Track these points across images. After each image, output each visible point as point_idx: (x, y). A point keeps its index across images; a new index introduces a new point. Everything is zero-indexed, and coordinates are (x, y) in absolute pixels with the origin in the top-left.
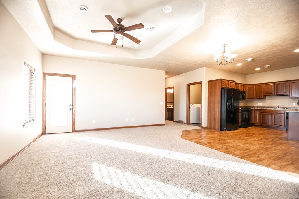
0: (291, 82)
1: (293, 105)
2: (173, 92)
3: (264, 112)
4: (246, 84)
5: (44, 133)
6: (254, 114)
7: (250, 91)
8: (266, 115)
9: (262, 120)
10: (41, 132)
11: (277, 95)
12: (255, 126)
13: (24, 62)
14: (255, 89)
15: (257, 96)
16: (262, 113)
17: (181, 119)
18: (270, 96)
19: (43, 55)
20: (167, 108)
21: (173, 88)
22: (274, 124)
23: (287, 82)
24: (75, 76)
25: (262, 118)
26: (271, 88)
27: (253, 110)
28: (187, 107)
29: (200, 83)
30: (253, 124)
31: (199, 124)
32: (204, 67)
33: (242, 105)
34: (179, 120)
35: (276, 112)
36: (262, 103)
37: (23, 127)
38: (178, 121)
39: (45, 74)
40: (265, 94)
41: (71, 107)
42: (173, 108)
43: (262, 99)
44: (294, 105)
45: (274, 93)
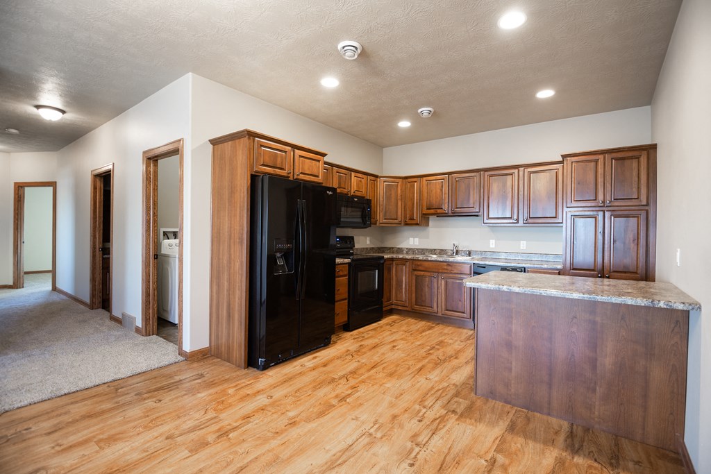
0: (487, 174)
1: (491, 246)
3: (420, 268)
4: (377, 176)
6: (396, 276)
7: (388, 198)
8: (425, 277)
9: (414, 295)
11: (455, 215)
12: (398, 312)
14: (399, 191)
15: (405, 217)
16: (416, 273)
18: (439, 215)
22: (444, 307)
23: (477, 174)
25: (414, 289)
26: (439, 191)
27: (392, 259)
28: (143, 255)
29: (178, 146)
30: (393, 307)
32: (189, 71)
33: (368, 242)
35: (449, 268)
36: (419, 238)
40: (425, 211)
43: (417, 224)
44: (494, 246)
45: (446, 205)
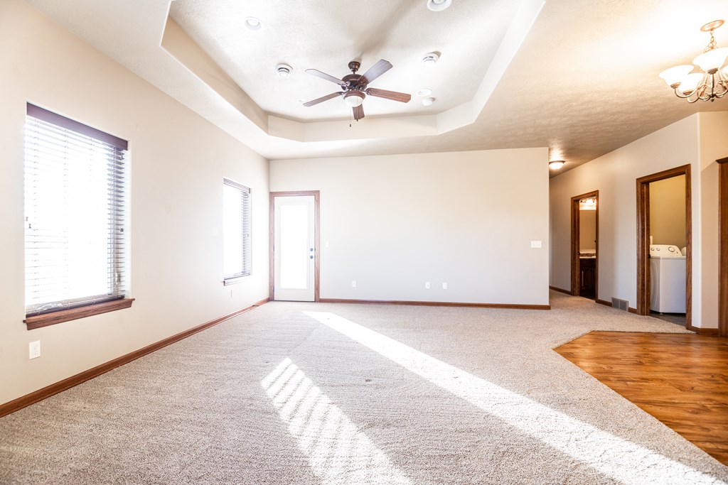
2: (595, 208)
5: (271, 299)
10: (266, 296)
13: (225, 180)
17: (621, 296)
19: (269, 162)
20: (581, 260)
21: (594, 194)
24: (319, 191)
28: (638, 255)
29: (684, 171)
31: (682, 317)
32: (696, 112)
34: (613, 299)
37: (223, 284)
38: (610, 301)
39: (272, 195)
41: (313, 254)
42: (594, 259)
